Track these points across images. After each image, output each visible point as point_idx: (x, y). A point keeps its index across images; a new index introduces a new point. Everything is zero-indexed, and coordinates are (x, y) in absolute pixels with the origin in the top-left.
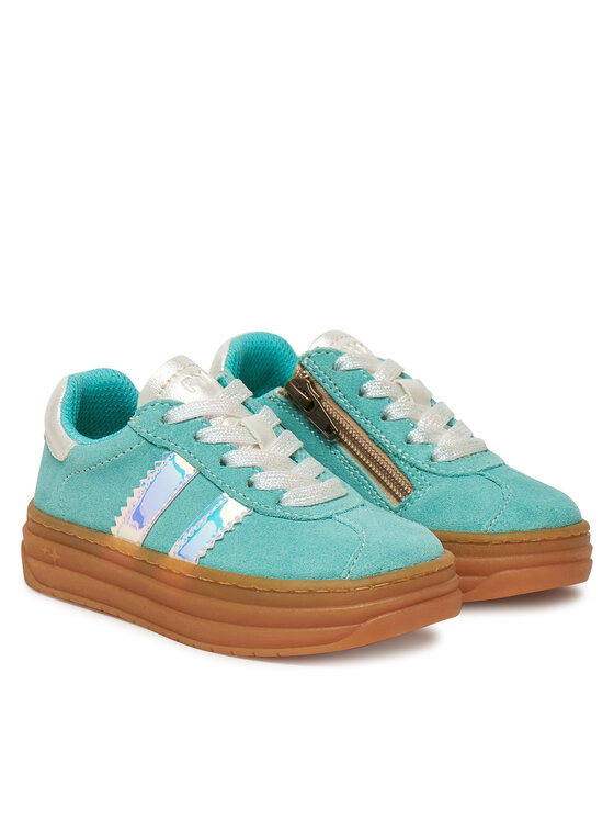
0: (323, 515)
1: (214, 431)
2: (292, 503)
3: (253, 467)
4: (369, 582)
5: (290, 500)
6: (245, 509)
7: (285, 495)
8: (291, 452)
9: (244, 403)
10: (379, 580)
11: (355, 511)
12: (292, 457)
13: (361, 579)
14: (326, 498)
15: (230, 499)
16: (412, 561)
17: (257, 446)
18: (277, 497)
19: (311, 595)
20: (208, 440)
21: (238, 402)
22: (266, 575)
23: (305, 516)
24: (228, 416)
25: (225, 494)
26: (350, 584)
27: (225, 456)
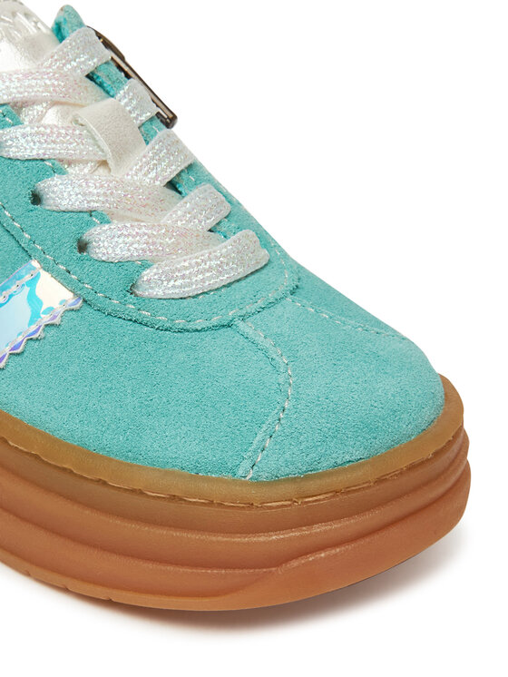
0: (215, 320)
1: (24, 136)
2: (158, 292)
3: (90, 213)
4: (290, 489)
5: (155, 284)
6: (68, 296)
7: (147, 274)
8: (170, 174)
9: (90, 77)
10: (312, 486)
11: (279, 309)
12: (172, 185)
13: (276, 482)
14: (225, 279)
15: (43, 273)
16: (381, 443)
17: (104, 163)
18: (129, 277)
19: (172, 506)
20: (13, 153)
21: (81, 74)
22: (92, 445)
23: (180, 323)
24: (55, 103)
25: (35, 263)
26: (254, 494)
27: (41, 186)
